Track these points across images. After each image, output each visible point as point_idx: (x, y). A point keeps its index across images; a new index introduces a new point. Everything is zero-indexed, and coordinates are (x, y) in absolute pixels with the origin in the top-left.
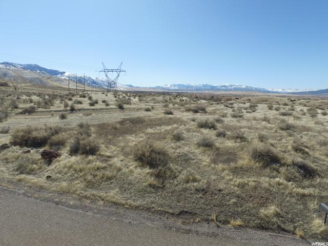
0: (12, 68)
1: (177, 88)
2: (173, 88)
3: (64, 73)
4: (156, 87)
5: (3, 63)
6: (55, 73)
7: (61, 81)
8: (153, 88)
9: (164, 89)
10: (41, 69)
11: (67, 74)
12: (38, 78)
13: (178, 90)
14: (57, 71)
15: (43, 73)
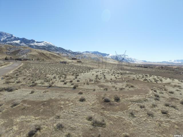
0: (88, 53)
1: (180, 62)
2: (176, 62)
3: (109, 54)
4: (163, 62)
5: (85, 52)
6: (105, 55)
7: (106, 59)
8: (160, 63)
9: (169, 63)
10: (99, 53)
11: (110, 55)
12: (96, 58)
13: (181, 64)
14: (106, 54)
15: (100, 55)
